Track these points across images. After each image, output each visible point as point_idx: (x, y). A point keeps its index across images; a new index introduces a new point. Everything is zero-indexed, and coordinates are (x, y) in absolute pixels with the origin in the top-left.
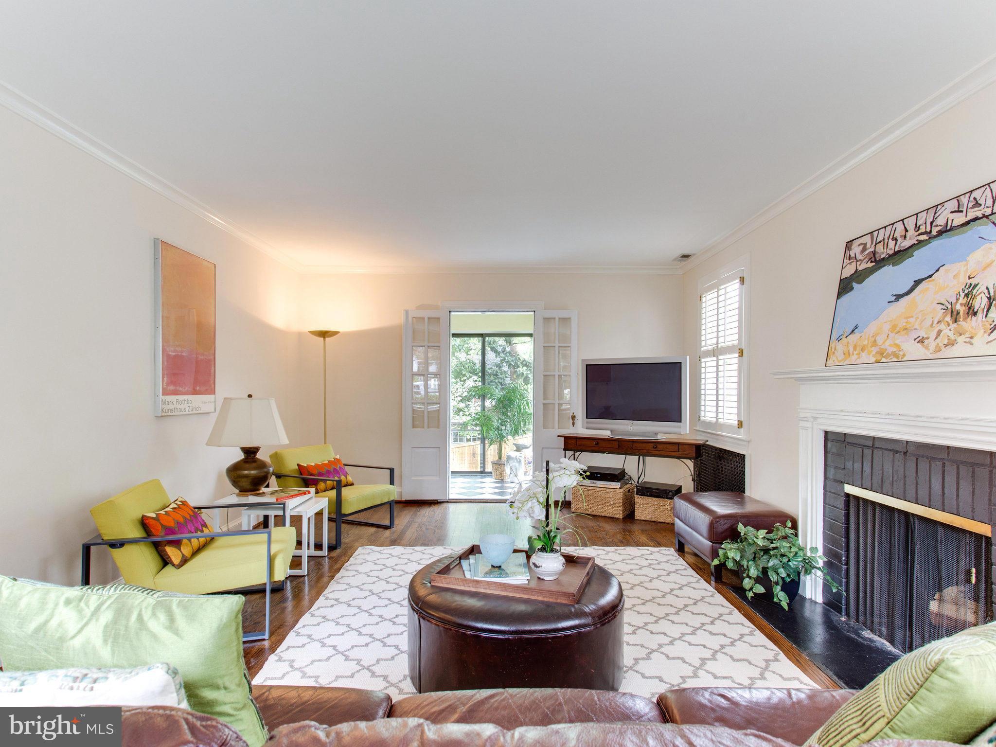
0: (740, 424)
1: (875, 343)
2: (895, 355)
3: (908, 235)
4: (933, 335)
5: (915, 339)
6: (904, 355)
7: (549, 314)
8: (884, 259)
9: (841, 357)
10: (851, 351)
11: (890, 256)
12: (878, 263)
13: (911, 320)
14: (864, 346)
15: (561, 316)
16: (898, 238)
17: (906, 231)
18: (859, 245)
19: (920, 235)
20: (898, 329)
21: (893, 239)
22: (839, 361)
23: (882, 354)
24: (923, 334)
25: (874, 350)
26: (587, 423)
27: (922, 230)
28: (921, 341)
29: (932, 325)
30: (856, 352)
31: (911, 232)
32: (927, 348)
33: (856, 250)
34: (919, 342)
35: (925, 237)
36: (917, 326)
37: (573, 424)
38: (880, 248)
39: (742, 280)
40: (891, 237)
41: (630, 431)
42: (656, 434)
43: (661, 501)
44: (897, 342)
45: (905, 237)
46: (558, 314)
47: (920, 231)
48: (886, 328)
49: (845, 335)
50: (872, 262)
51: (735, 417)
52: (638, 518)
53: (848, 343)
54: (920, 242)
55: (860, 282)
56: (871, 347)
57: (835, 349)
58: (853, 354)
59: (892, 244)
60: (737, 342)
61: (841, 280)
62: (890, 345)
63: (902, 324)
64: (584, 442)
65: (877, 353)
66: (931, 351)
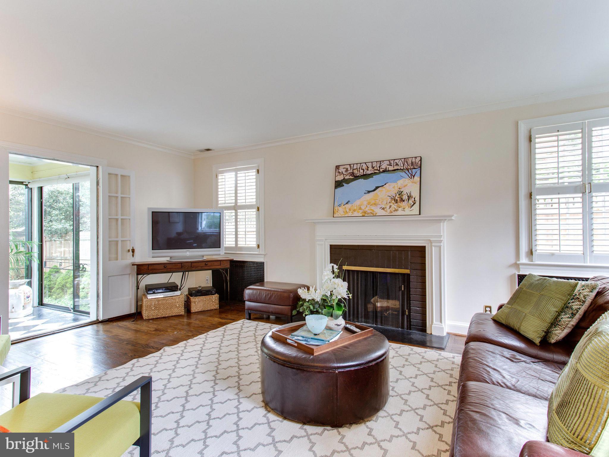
0: (258, 246)
1: (360, 208)
2: (371, 213)
3: (369, 169)
4: (388, 207)
5: (380, 208)
6: (376, 214)
7: (113, 171)
8: (358, 176)
9: (342, 213)
10: (348, 211)
11: (362, 176)
12: (356, 178)
13: (377, 201)
14: (355, 209)
15: (123, 174)
16: (364, 169)
17: (368, 167)
18: (344, 168)
19: (375, 170)
20: (371, 204)
21: (362, 169)
22: (341, 215)
23: (365, 213)
24: (383, 206)
25: (361, 211)
26: (153, 253)
27: (376, 168)
28: (383, 209)
29: (387, 203)
30: (351, 212)
31: (370, 168)
32: (386, 211)
33: (342, 170)
34: (382, 209)
35: (377, 171)
36: (380, 203)
37: (133, 256)
38: (355, 171)
39: (258, 171)
40: (361, 168)
41: (187, 256)
42: (203, 256)
43: (208, 297)
44: (372, 208)
45: (368, 170)
46: (120, 172)
47: (374, 169)
48: (365, 203)
49: (343, 204)
50: (352, 176)
51: (255, 243)
52: (194, 311)
53: (345, 208)
54: (375, 173)
55: (348, 183)
56: (359, 210)
57: (338, 210)
58: (349, 212)
59: (361, 171)
60: (255, 203)
61: (335, 181)
62: (369, 210)
63: (373, 202)
64: (155, 267)
65: (362, 212)
66: (388, 212)
